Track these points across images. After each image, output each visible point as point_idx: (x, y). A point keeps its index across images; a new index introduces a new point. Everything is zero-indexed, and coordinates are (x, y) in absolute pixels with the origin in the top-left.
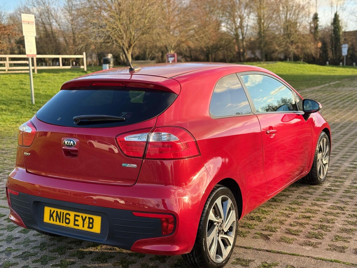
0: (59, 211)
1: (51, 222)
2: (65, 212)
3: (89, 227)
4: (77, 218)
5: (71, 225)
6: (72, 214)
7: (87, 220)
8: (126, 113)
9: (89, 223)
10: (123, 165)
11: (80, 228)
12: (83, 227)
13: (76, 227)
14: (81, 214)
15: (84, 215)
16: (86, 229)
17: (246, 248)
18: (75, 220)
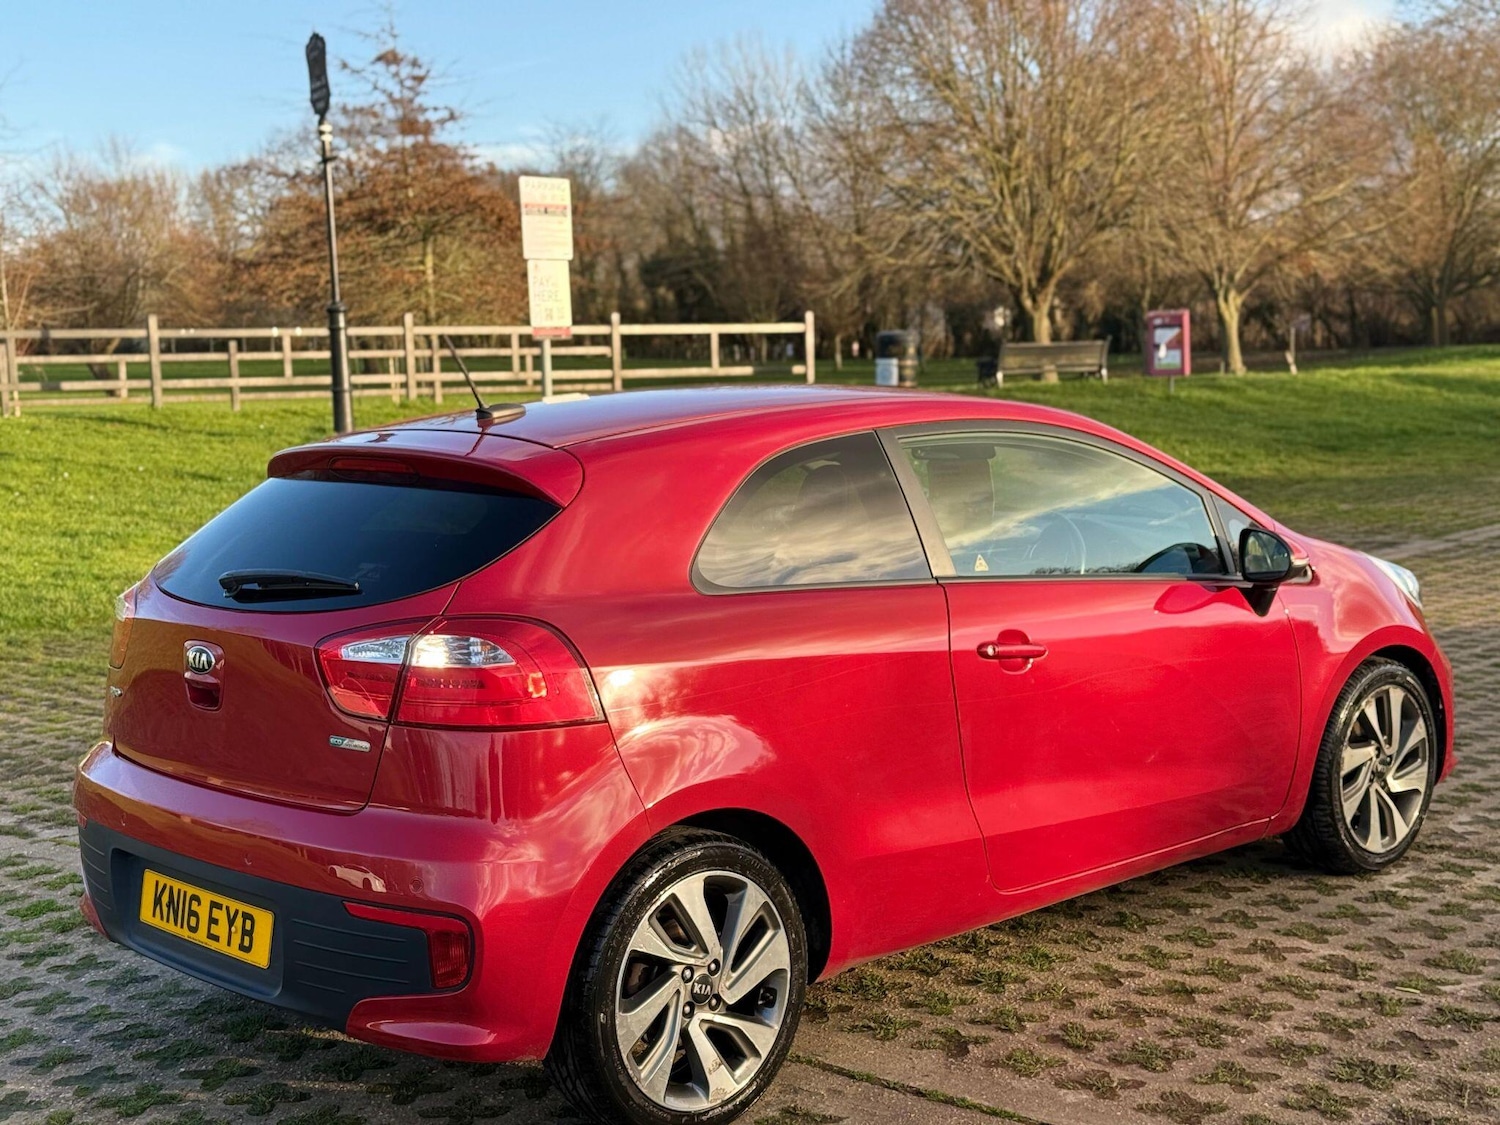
0: (177, 885)
1: (156, 922)
2: (191, 890)
3: (242, 948)
4: (216, 913)
5: (201, 937)
6: (207, 897)
7: (239, 921)
8: (372, 566)
9: (245, 933)
10: (332, 740)
11: (221, 946)
12: (229, 944)
13: (213, 945)
14: (224, 901)
15: (235, 905)
16: (234, 951)
17: (853, 1077)
18: (213, 921)
